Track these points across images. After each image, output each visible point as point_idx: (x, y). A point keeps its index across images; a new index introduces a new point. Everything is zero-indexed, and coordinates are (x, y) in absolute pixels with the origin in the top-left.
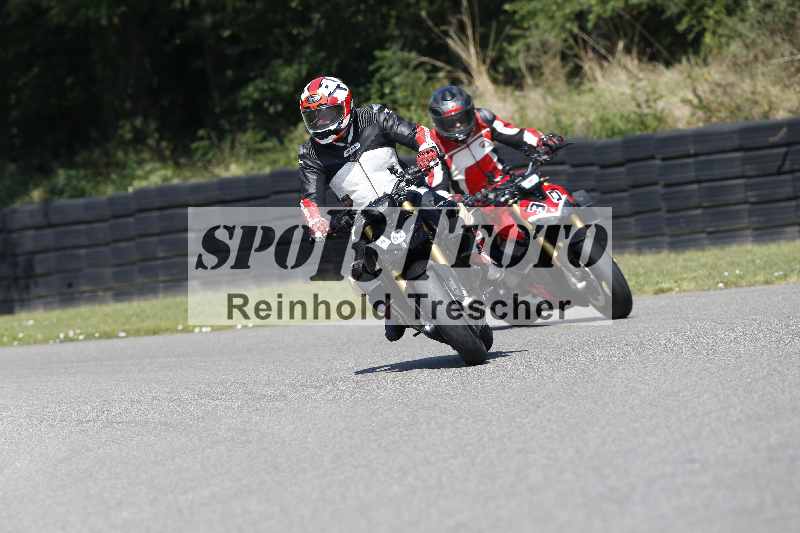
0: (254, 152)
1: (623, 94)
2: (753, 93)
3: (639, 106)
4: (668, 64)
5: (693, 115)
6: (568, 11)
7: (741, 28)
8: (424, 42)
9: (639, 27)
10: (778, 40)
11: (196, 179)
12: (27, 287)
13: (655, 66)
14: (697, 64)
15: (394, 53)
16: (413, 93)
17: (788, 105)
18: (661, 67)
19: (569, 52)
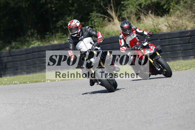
0: (61, 38)
1: (150, 24)
2: (182, 23)
3: (154, 27)
4: (161, 16)
5: (168, 29)
6: (137, 3)
7: (179, 7)
8: (102, 11)
9: (154, 7)
10: (188, 10)
11: (46, 44)
12: (5, 71)
13: (158, 17)
14: (168, 16)
15: (95, 14)
16: (99, 23)
17: (191, 26)
18: (160, 17)
19: (137, 13)
